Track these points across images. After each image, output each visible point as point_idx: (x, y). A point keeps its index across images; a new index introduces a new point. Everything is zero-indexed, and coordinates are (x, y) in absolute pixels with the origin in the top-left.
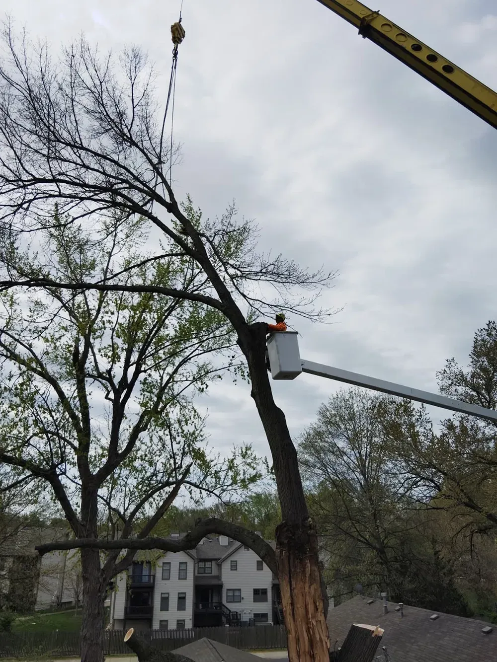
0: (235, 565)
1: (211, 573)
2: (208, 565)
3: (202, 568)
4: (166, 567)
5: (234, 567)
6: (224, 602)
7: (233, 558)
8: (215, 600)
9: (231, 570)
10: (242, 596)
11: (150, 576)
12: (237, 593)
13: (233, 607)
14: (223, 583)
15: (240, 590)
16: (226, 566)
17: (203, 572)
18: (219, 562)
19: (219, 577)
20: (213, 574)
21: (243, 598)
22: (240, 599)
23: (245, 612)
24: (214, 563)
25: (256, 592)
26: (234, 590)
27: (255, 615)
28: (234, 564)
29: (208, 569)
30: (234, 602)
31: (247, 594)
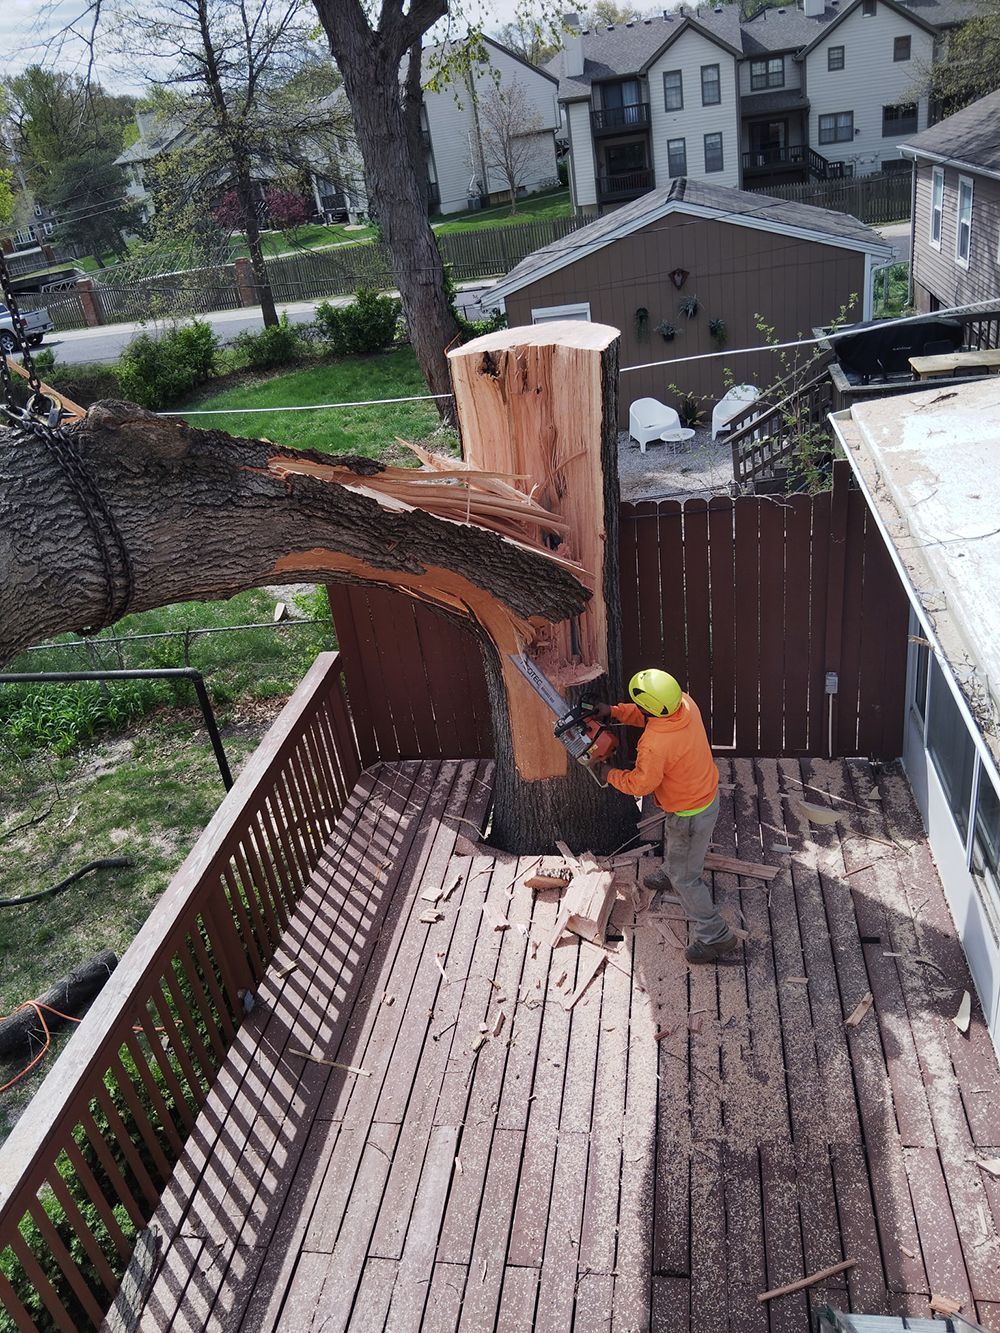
0: (840, 56)
1: (783, 85)
2: (775, 65)
3: (762, 75)
4: (673, 82)
5: (836, 62)
6: (814, 144)
7: (835, 40)
8: (794, 141)
9: (830, 70)
10: (855, 127)
11: (640, 105)
12: (843, 122)
13: (833, 153)
14: (811, 102)
15: (850, 113)
16: (817, 63)
17: (764, 84)
18: (799, 56)
19: (800, 92)
20: (788, 86)
21: (857, 131)
22: (851, 134)
23: (862, 160)
24: (788, 60)
25: (890, 113)
26: (835, 116)
27: (885, 164)
28: (836, 55)
29: (775, 76)
30: (836, 141)
31: (870, 121)
